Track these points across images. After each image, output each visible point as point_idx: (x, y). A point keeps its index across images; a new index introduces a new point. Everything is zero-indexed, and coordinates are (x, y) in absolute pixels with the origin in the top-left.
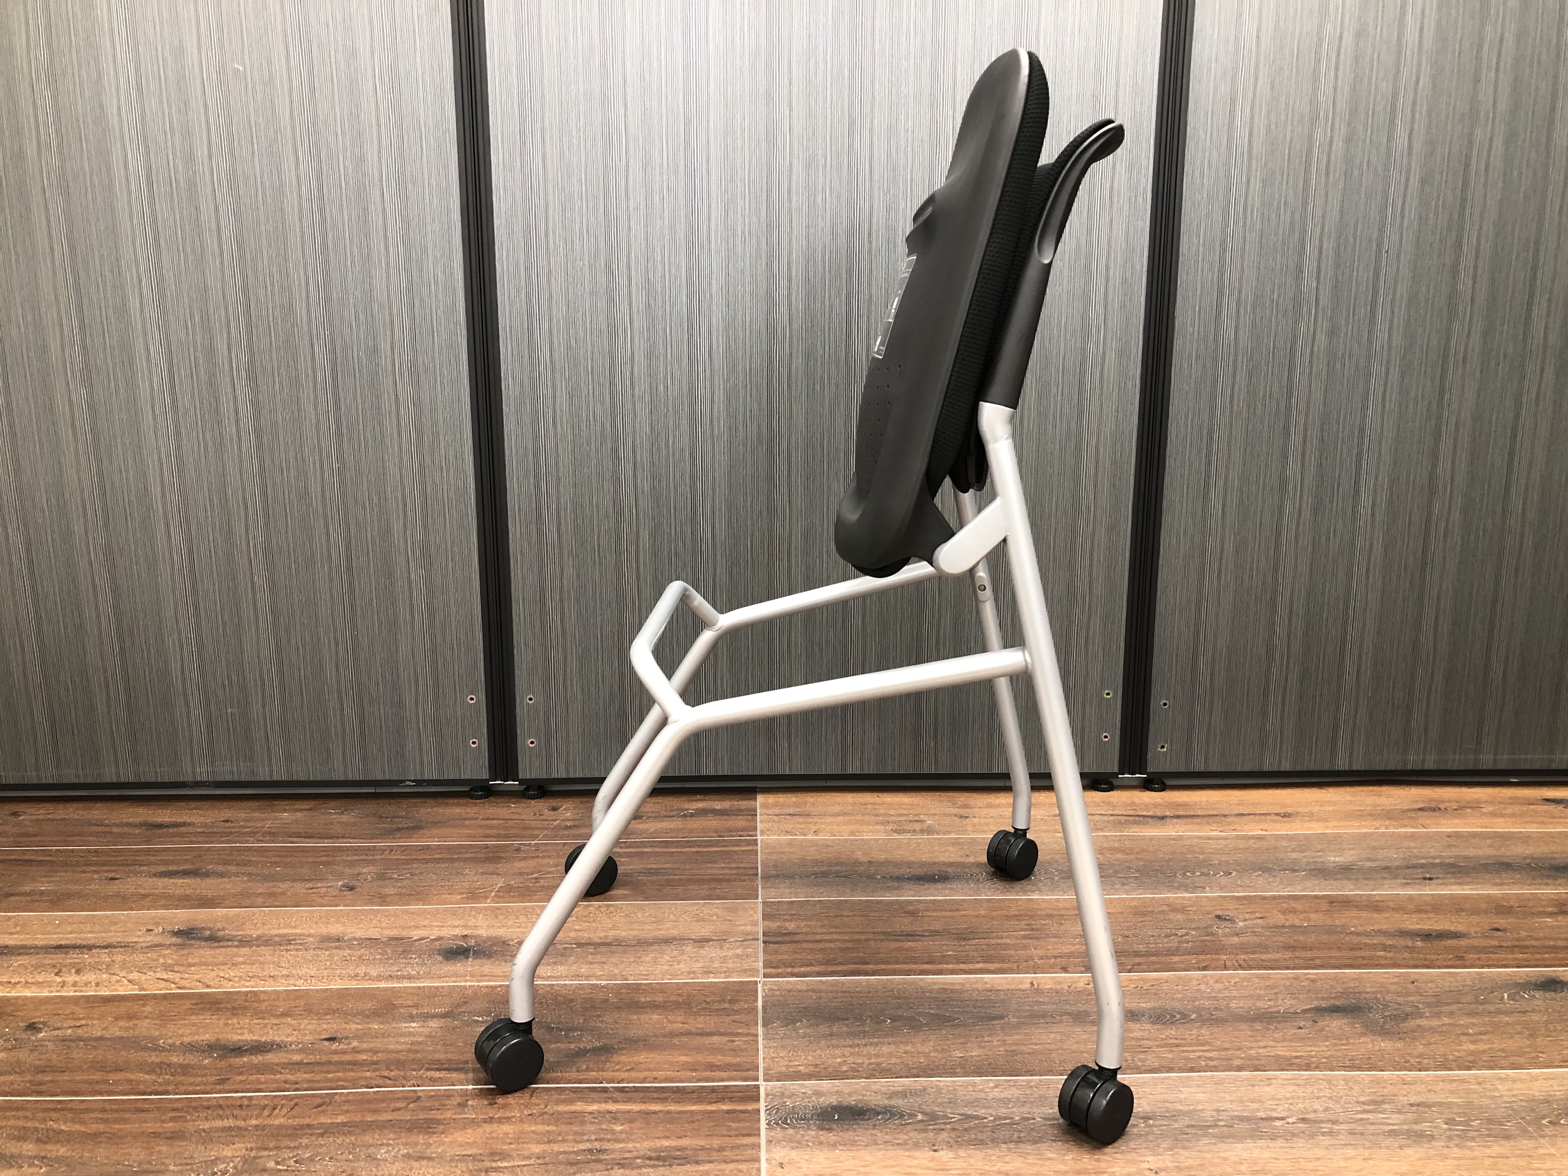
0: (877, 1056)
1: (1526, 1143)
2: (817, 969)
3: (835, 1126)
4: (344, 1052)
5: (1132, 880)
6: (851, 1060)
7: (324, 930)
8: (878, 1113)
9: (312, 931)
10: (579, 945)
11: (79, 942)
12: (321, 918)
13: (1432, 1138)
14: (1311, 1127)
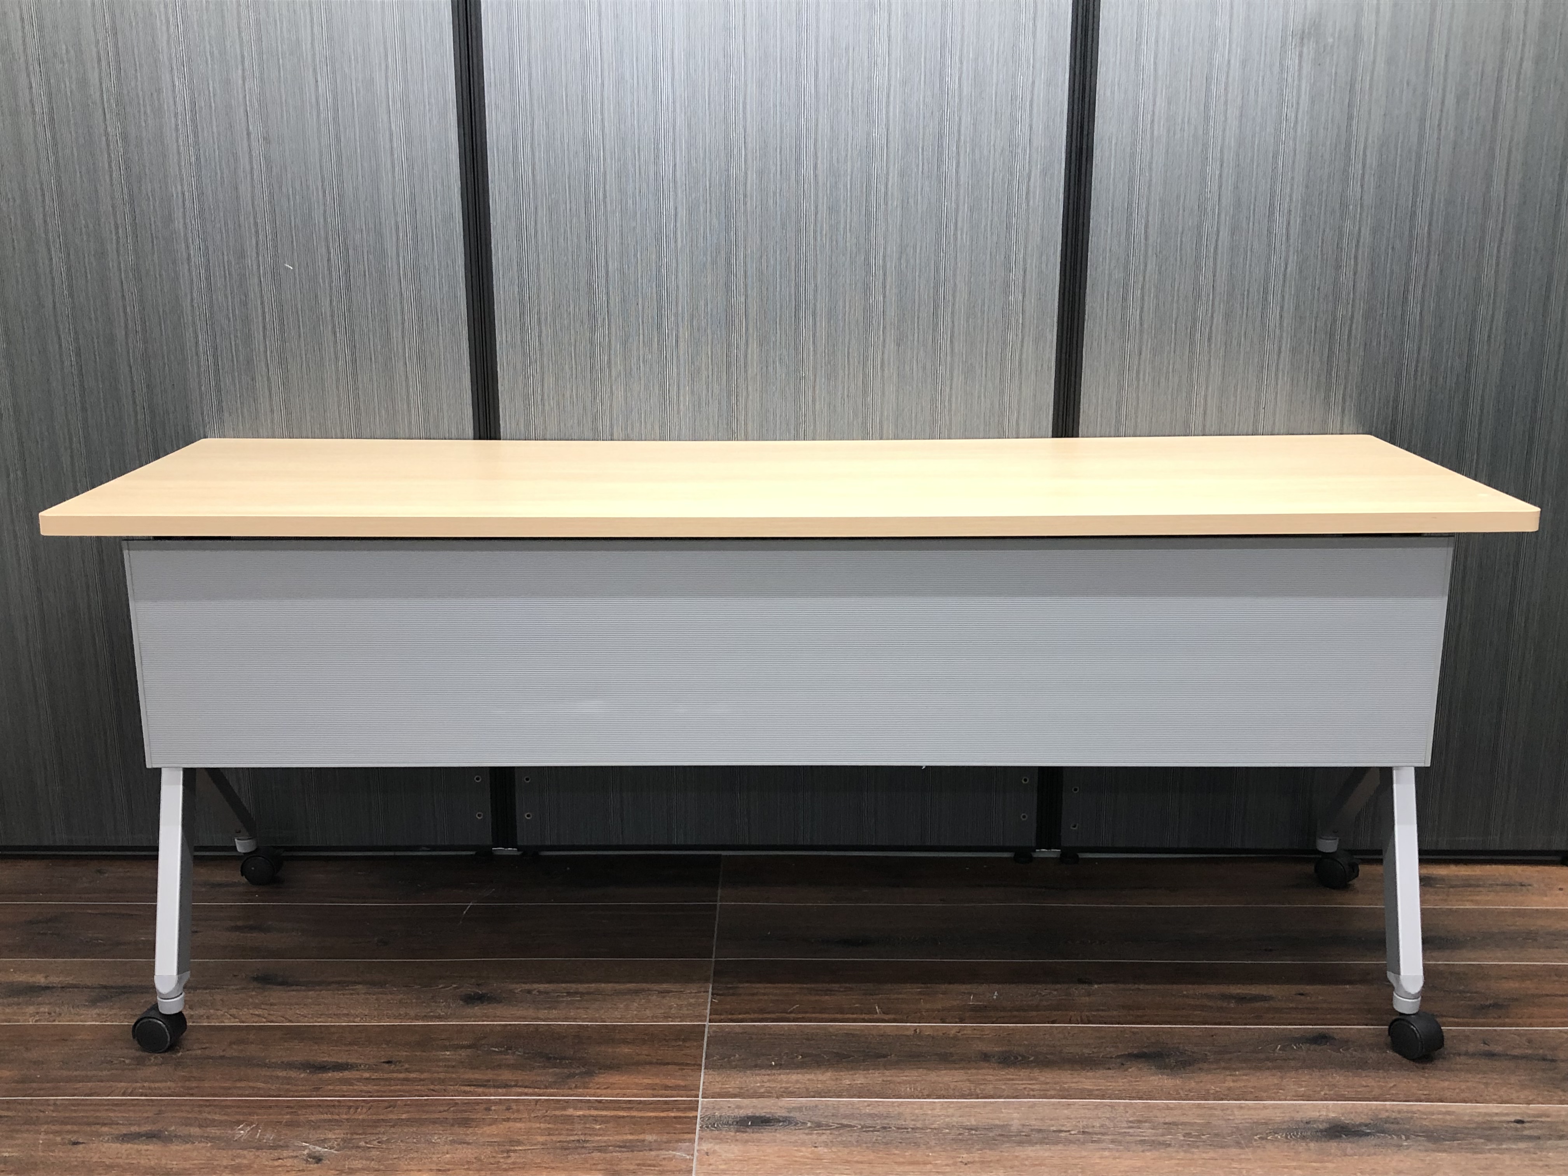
0: (787, 1082)
1: (1234, 1151)
3: (748, 1130)
6: (768, 1084)
8: (780, 1122)
13: (1169, 1145)
14: (1087, 1136)
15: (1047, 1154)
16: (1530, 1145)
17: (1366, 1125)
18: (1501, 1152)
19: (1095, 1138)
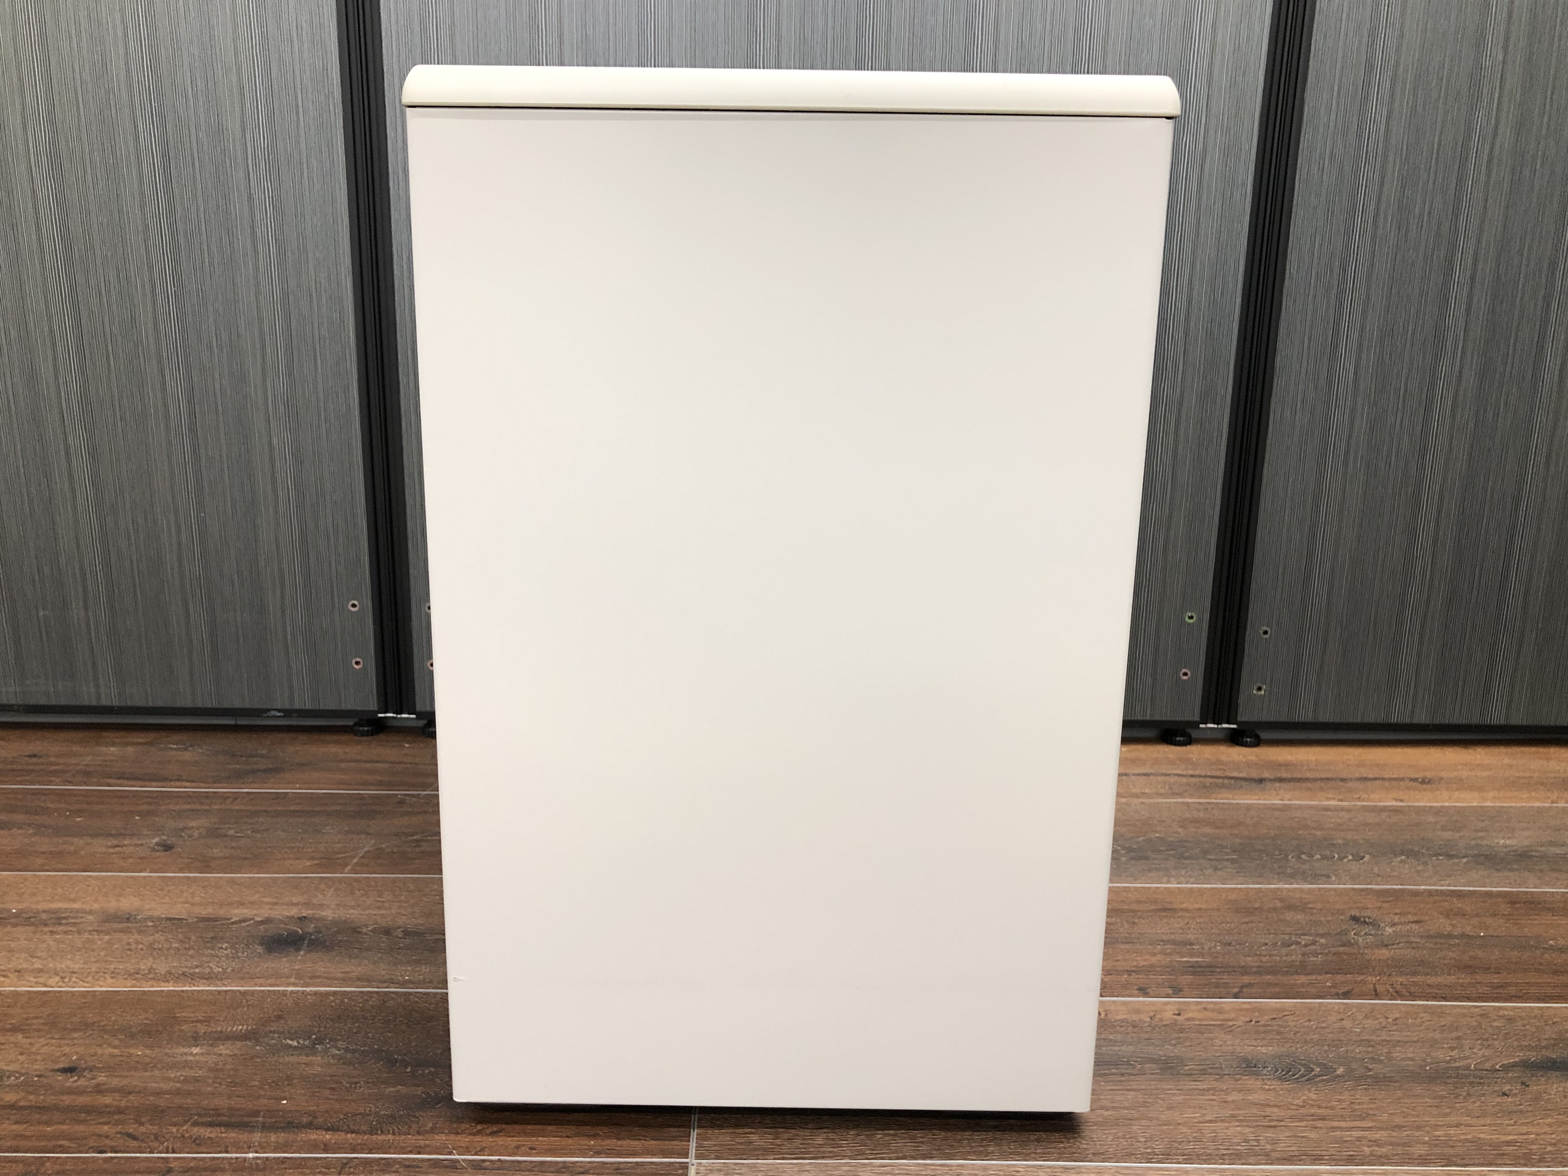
4: (80, 1092)
5: (1228, 864)
7: (113, 905)
9: (96, 906)
12: (115, 887)
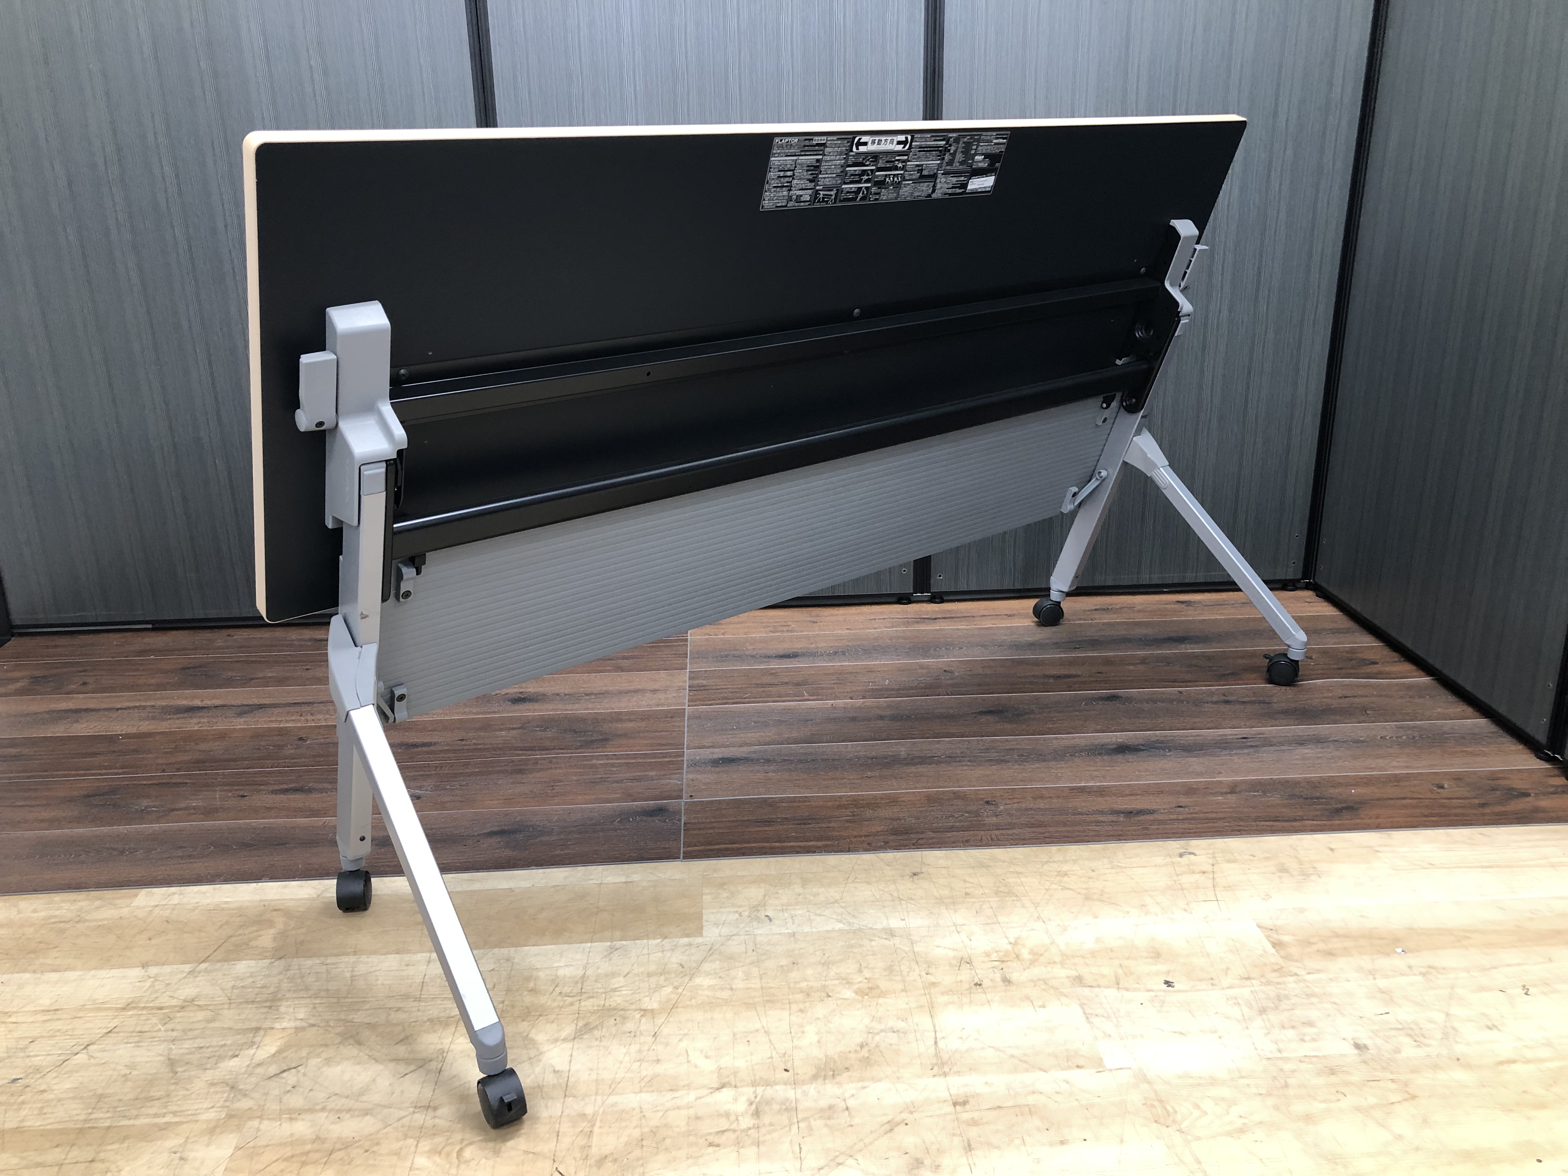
1: (1052, 763)
2: (718, 702)
3: (719, 766)
4: (470, 745)
8: (741, 761)
10: (586, 695)
11: (304, 701)
13: (1008, 762)
14: (951, 759)
15: (924, 770)
16: (1252, 750)
17: (1143, 745)
18: (1231, 755)
19: (958, 759)
